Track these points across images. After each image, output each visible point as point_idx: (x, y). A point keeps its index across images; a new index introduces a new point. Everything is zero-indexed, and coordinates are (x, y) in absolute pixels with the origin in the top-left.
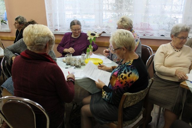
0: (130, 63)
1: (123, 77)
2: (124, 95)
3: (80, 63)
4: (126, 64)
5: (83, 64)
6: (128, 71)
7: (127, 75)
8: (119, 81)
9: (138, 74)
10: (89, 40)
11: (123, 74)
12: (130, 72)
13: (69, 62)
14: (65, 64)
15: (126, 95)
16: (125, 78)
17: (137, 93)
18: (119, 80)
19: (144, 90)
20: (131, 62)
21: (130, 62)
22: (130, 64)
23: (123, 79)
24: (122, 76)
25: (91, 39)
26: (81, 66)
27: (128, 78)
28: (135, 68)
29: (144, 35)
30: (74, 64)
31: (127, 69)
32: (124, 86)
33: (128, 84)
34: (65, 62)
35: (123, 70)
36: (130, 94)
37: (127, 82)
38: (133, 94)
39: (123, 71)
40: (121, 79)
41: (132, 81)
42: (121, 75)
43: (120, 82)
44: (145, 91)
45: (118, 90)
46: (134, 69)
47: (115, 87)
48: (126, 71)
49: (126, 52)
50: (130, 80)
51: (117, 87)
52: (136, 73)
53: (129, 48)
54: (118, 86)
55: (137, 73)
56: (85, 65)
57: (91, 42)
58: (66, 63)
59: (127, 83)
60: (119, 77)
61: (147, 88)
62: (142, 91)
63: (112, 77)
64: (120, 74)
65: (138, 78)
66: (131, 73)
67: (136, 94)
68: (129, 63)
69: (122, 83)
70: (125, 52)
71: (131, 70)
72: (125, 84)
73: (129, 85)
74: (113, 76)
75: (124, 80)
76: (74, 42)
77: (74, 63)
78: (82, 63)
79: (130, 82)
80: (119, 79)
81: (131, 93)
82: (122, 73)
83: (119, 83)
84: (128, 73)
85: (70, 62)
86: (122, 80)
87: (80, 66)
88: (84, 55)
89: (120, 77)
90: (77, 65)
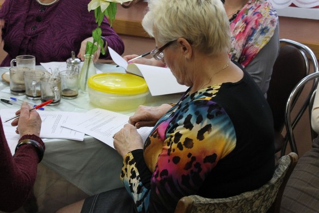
0: (210, 95)
1: (182, 140)
2: (182, 203)
3: (56, 89)
4: (196, 96)
5: (69, 94)
6: (199, 121)
7: (193, 134)
8: (169, 154)
9: (234, 134)
10: (92, 11)
11: (181, 130)
12: (206, 122)
13: (22, 82)
14: (8, 90)
15: (186, 205)
16: (188, 141)
17: (228, 200)
18: (169, 150)
19: (256, 192)
20: (214, 92)
21: (209, 92)
22: (208, 98)
23: (180, 147)
24: (179, 135)
25: (99, 8)
26: (62, 101)
27: (196, 143)
28: (223, 110)
29: (293, 5)
30: (38, 92)
31: (197, 113)
32: (186, 173)
33: (198, 165)
34: (8, 83)
35: (181, 117)
36: (203, 200)
37: (194, 158)
38: (216, 201)
39: (183, 120)
40: (174, 146)
41: (210, 154)
42: (175, 132)
43: (171, 158)
44: (260, 194)
45: (167, 184)
46: (218, 114)
47: (156, 176)
48: (193, 121)
49: (192, 55)
50: (204, 151)
51: (161, 175)
52: (225, 129)
53: (198, 42)
54: (165, 172)
55: (232, 129)
56: (75, 96)
57: (99, 20)
58: (12, 86)
59: (194, 163)
60: (168, 139)
61: (267, 186)
62: (248, 195)
63: (152, 138)
64: (171, 131)
65: (233, 145)
66: (208, 128)
67: (225, 204)
68: (206, 94)
69: (176, 160)
70: (188, 55)
71: (210, 117)
72: (188, 165)
73: (200, 170)
74: (155, 136)
75: (185, 149)
76: (39, 19)
77: (38, 88)
78: (66, 90)
79: (204, 157)
80: (169, 147)
81: (208, 199)
82: (177, 125)
83: (169, 161)
84: (197, 128)
85: (24, 84)
86: (177, 150)
87: (56, 99)
88: (76, 63)
89: (173, 139)
90: (49, 97)
